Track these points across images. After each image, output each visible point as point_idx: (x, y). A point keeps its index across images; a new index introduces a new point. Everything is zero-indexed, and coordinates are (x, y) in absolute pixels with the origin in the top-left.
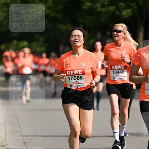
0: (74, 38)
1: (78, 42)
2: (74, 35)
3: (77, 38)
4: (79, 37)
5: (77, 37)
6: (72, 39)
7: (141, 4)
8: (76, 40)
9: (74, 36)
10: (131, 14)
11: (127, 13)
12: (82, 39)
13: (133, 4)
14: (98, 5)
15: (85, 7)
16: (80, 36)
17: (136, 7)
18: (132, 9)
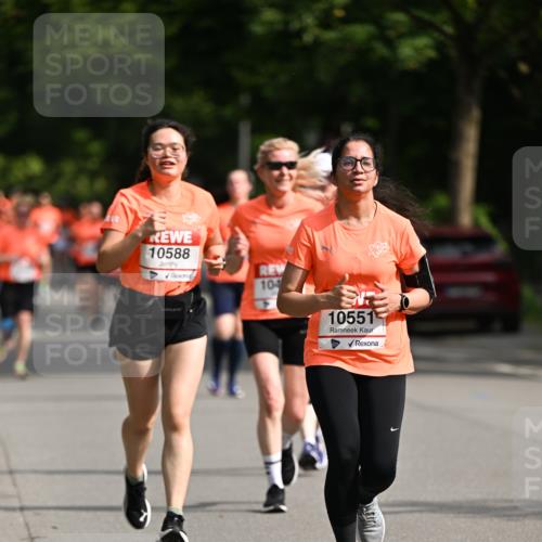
0: (161, 152)
1: (172, 164)
2: (160, 144)
3: (169, 151)
4: (175, 149)
5: (169, 149)
6: (156, 154)
7: (469, 16)
8: (166, 157)
9: (159, 147)
10: (432, 54)
11: (417, 50)
12: (183, 156)
13: (441, 18)
14: (309, 20)
15: (257, 29)
16: (176, 147)
17: (449, 29)
18: (436, 35)
